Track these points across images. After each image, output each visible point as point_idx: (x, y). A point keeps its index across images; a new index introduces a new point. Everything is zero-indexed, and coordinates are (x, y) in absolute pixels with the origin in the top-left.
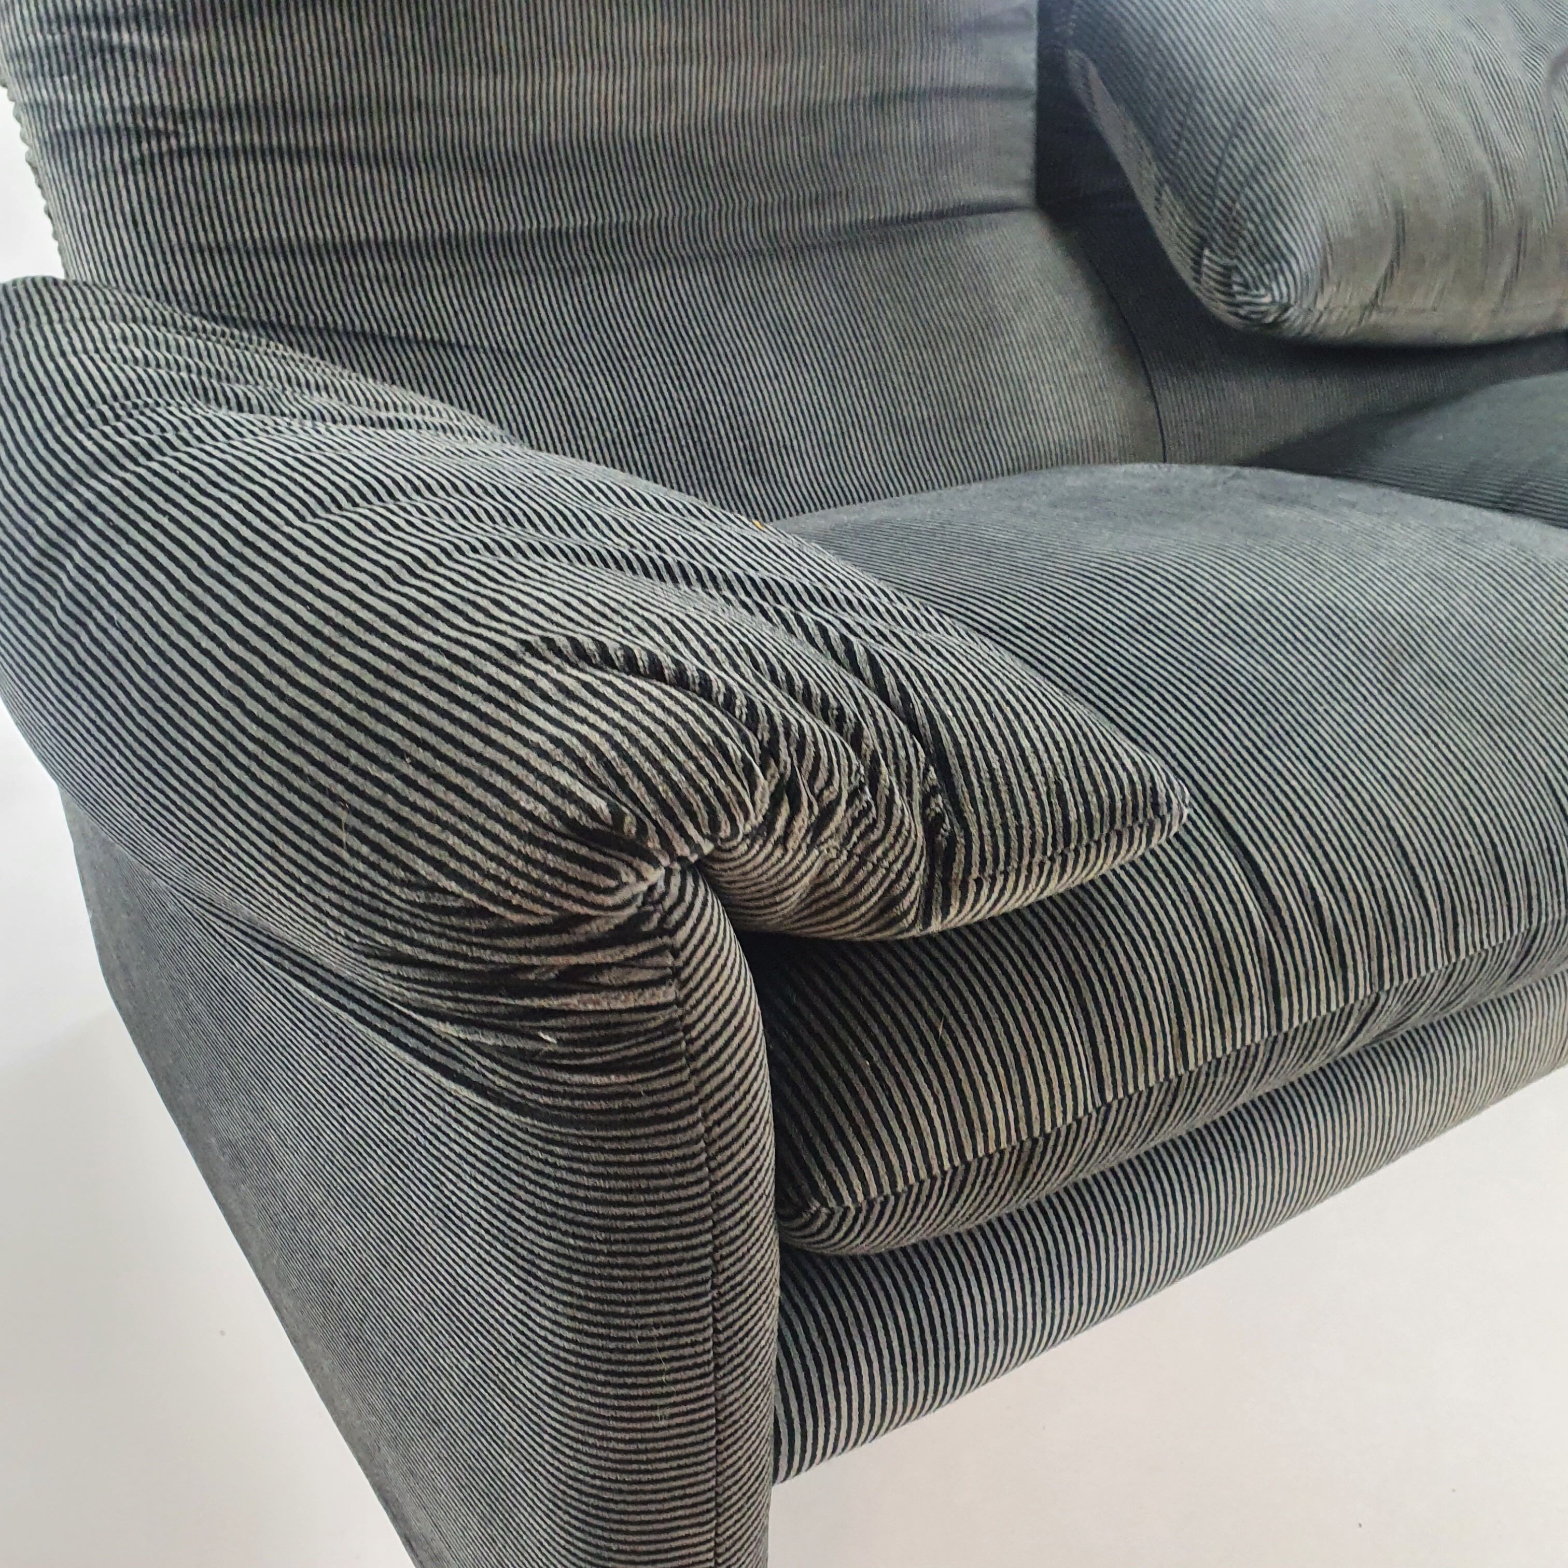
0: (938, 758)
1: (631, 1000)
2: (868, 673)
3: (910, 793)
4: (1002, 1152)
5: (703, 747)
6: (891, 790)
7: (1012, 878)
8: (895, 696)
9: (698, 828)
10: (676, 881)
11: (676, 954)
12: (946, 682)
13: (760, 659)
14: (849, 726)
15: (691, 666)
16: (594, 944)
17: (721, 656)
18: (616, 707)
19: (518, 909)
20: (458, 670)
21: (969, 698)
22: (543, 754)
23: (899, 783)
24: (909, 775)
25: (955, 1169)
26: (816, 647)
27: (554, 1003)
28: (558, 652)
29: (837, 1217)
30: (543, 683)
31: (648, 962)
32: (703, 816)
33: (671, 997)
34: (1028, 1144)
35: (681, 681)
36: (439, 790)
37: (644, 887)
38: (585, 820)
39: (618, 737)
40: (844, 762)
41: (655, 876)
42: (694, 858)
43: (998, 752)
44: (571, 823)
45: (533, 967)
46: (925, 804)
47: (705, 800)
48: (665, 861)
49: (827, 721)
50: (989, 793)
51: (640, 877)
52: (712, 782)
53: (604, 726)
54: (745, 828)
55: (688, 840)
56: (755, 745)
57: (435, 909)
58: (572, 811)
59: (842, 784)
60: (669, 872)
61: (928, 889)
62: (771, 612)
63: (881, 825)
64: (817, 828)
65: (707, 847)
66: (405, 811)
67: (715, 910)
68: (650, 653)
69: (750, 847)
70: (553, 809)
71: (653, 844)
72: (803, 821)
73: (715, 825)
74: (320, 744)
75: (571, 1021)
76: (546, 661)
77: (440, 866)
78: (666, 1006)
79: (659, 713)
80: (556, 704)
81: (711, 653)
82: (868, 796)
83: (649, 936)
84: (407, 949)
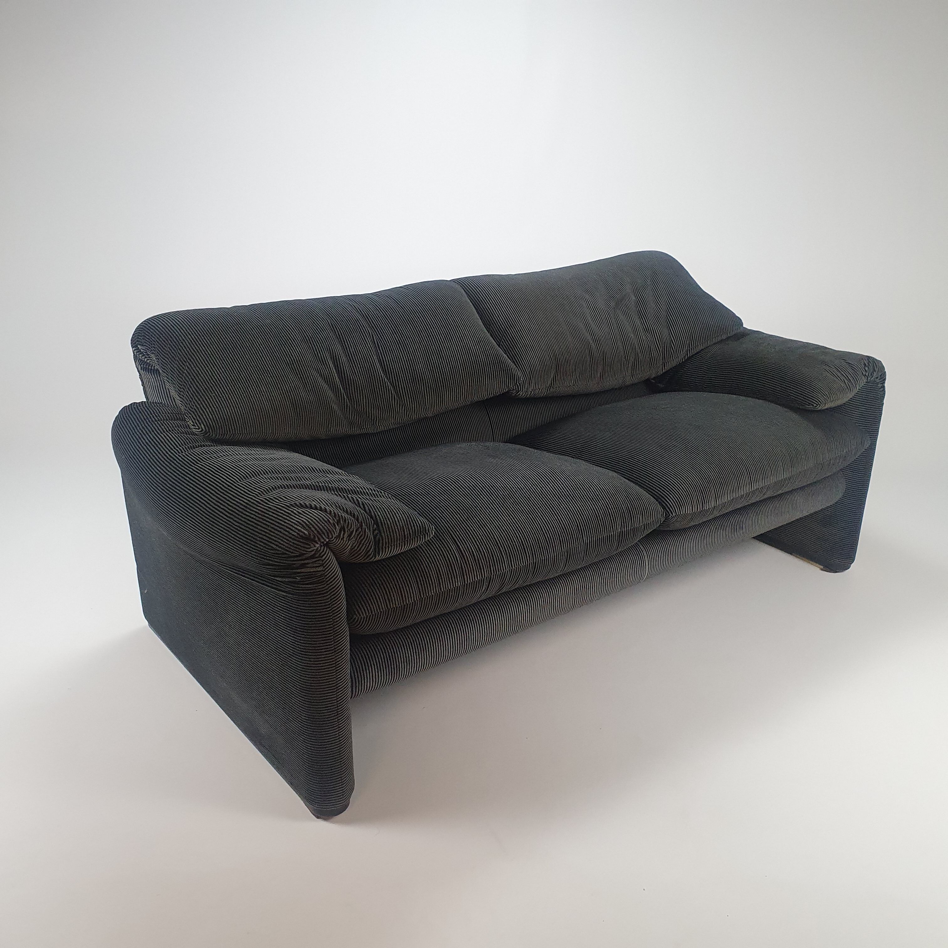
0: (376, 523)
1: (315, 570)
2: (362, 507)
3: (370, 530)
4: (397, 607)
5: (325, 521)
6: (365, 528)
7: (393, 547)
8: (368, 511)
9: (325, 536)
10: (322, 548)
11: (323, 561)
12: (380, 508)
13: (337, 505)
14: (356, 517)
15: (323, 507)
16: (307, 559)
17: (329, 505)
18: (309, 515)
19: (293, 553)
20: (278, 510)
21: (385, 511)
22: (295, 524)
23: (367, 528)
24: (370, 526)
25: (386, 610)
26: (351, 502)
27: (299, 571)
28: (297, 506)
29: (360, 619)
30: (295, 512)
31: (316, 562)
32: (326, 534)
33: (321, 569)
34: (403, 606)
35: (321, 509)
36: (276, 532)
37: (315, 548)
38: (304, 536)
39: (309, 520)
40: (354, 523)
41: (318, 545)
42: (325, 542)
43: (390, 521)
44: (301, 536)
45: (295, 564)
46: (373, 532)
47: (326, 530)
48: (319, 543)
49: (351, 516)
50: (387, 529)
51: (315, 546)
52: (327, 528)
53: (307, 519)
54: (334, 536)
55: (323, 538)
56: (336, 520)
57: (276, 553)
58: (301, 534)
59: (354, 528)
60: (321, 546)
61: (375, 549)
62: (342, 495)
63: (363, 536)
64: (350, 536)
65: (327, 540)
66: (270, 536)
67: (331, 554)
68: (315, 505)
69: (336, 540)
70: (298, 534)
71: (317, 539)
72: (346, 535)
73: (329, 536)
74: (252, 525)
75: (302, 574)
76: (295, 507)
77: (277, 545)
78: (320, 571)
79: (317, 516)
80: (297, 515)
81: (327, 504)
82: (360, 530)
83: (317, 558)
84: (271, 562)
